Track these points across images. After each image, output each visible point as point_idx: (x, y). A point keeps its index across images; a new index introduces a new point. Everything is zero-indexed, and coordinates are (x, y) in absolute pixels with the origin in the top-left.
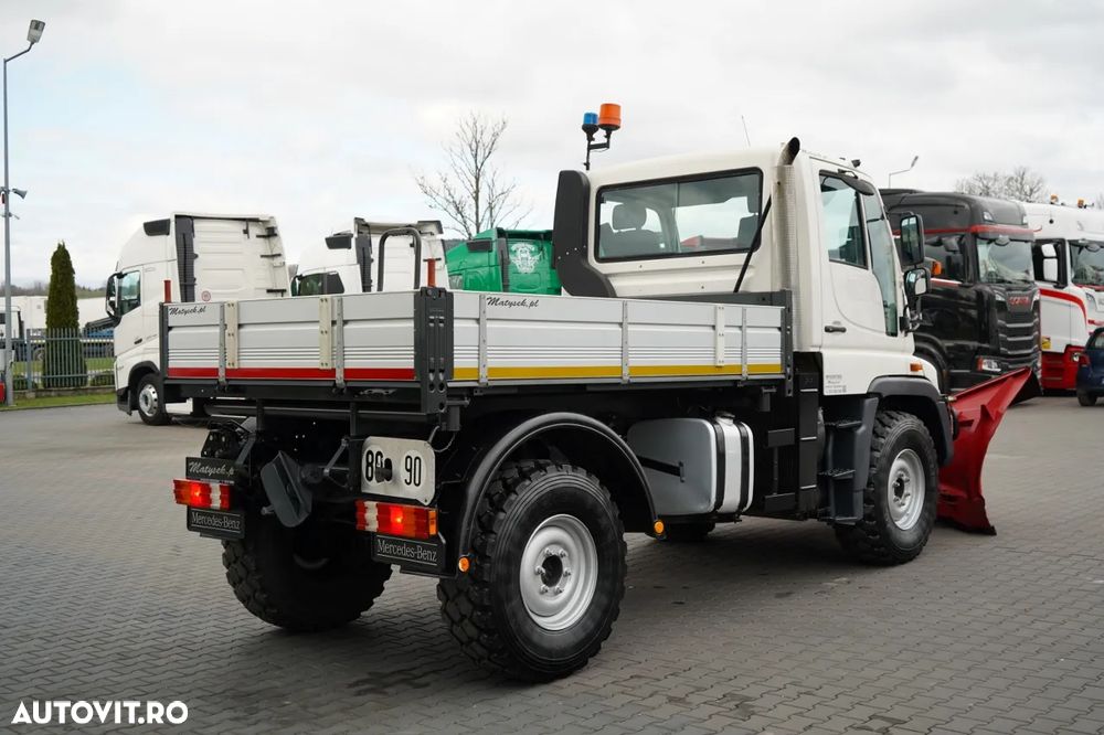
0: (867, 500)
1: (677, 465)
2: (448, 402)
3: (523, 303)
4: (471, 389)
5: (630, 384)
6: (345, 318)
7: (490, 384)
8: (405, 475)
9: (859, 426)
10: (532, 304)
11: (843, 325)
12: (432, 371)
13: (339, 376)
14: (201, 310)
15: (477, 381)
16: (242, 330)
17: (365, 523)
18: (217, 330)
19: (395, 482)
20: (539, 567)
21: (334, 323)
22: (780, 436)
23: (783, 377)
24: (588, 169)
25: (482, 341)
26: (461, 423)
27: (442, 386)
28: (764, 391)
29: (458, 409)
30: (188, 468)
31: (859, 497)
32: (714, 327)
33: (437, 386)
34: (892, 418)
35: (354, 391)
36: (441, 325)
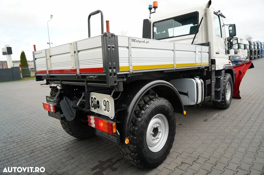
0: (223, 95)
1: (187, 93)
2: (118, 80)
3: (144, 42)
4: (127, 75)
5: (176, 69)
6: (78, 50)
7: (134, 72)
8: (104, 107)
9: (221, 77)
10: (147, 42)
11: (219, 52)
12: (110, 68)
13: (78, 72)
14: (41, 53)
15: (129, 71)
16: (51, 58)
17: (91, 124)
18: (45, 59)
19: (101, 109)
20: (152, 132)
21: (75, 52)
22: (208, 82)
23: (209, 66)
24: (150, 18)
25: (130, 55)
26: (123, 87)
27: (115, 74)
28: (205, 70)
29: (122, 82)
30: (47, 99)
31: (221, 95)
32: (195, 52)
33: (113, 74)
34: (226, 75)
35: (84, 77)
36: (113, 49)
